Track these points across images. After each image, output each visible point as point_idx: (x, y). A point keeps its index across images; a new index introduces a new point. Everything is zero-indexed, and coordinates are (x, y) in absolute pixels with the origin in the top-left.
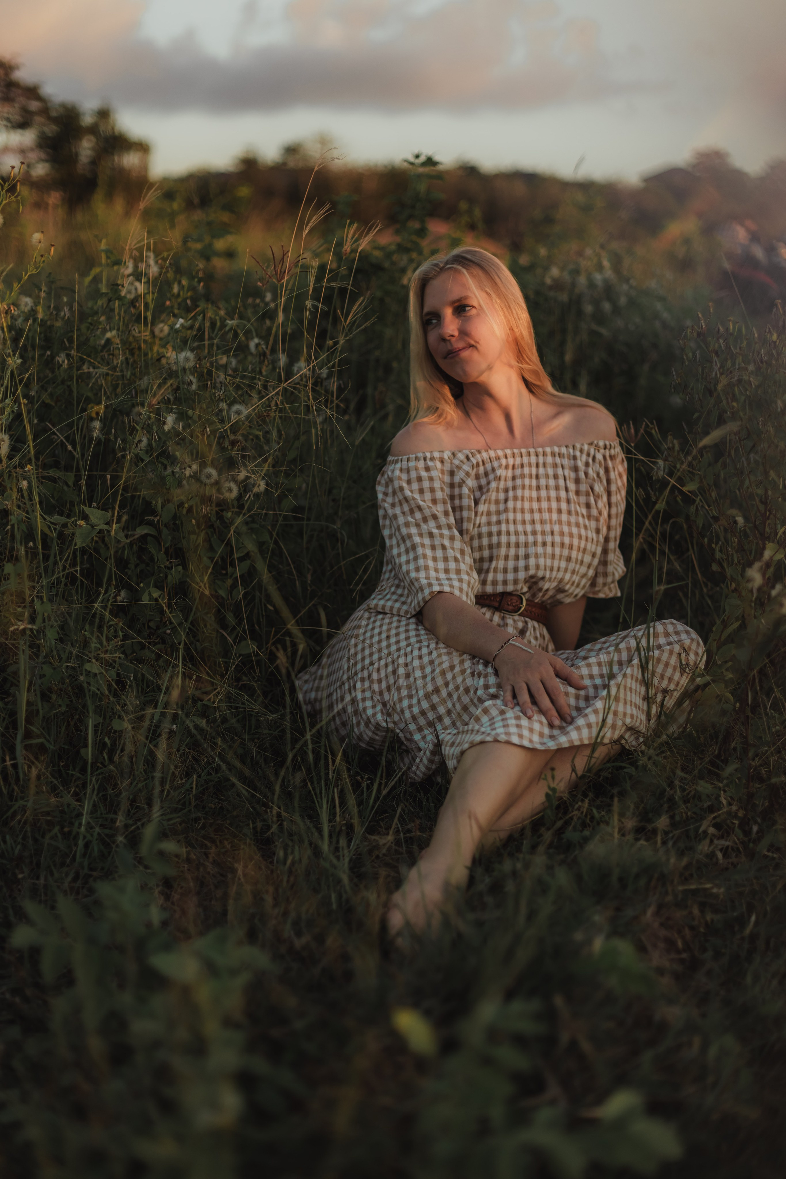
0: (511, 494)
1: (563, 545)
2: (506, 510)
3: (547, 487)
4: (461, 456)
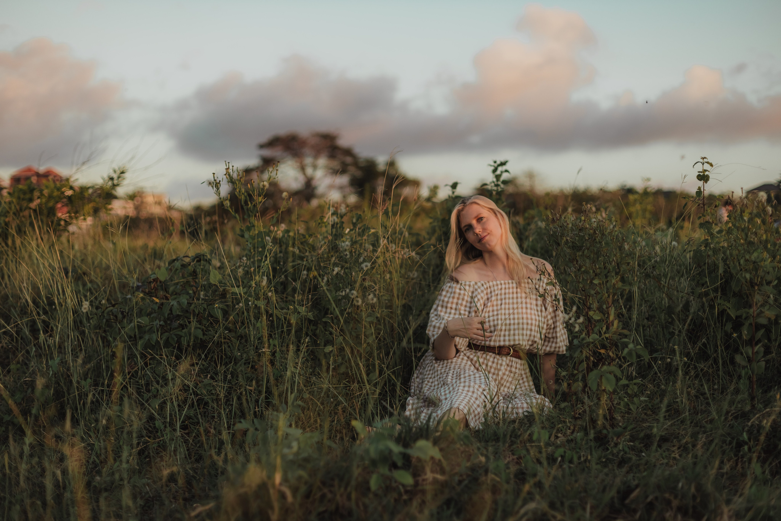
0: (503, 301)
1: (527, 324)
2: (501, 309)
3: (521, 298)
4: (479, 284)
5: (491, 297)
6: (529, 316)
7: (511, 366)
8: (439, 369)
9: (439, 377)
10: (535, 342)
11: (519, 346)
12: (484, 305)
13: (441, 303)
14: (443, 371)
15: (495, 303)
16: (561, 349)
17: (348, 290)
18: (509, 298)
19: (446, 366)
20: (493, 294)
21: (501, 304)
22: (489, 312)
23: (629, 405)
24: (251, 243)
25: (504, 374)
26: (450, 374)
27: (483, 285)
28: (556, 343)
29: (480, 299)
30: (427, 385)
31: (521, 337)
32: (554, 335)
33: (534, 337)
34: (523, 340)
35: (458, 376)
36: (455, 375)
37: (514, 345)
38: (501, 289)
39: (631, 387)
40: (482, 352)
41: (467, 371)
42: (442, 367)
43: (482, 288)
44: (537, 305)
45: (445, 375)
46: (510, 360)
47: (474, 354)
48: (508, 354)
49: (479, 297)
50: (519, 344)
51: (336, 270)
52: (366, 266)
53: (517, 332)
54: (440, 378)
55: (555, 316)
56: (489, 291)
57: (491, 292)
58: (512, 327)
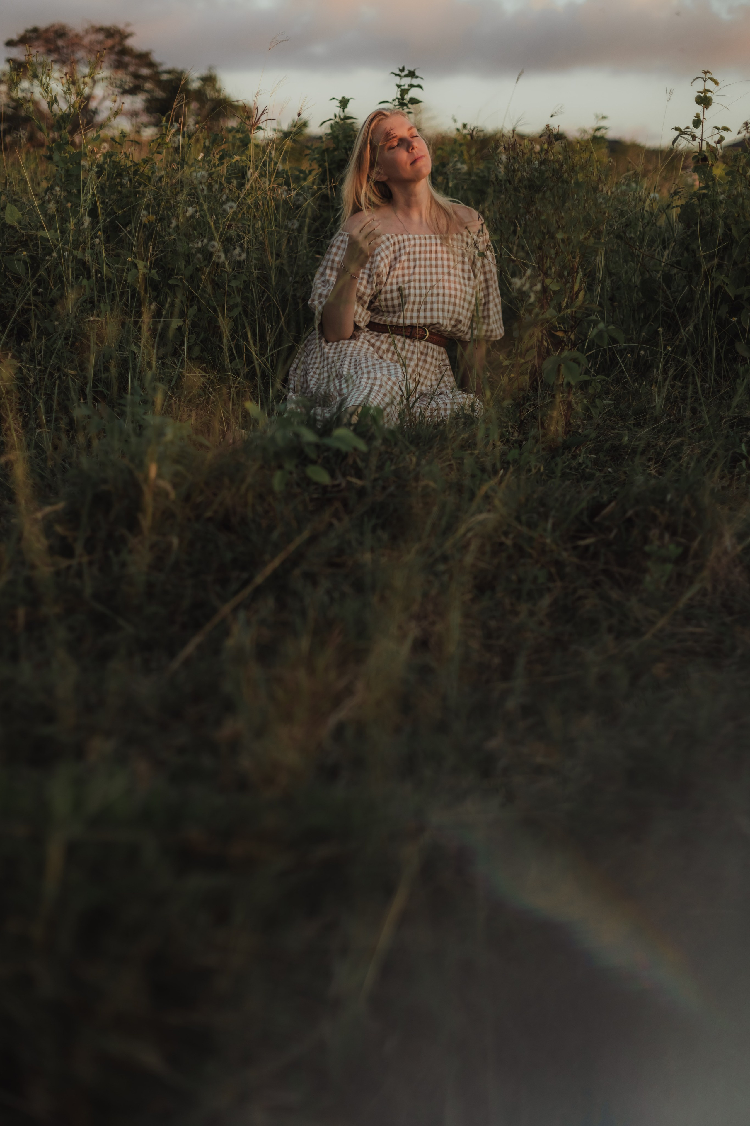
0: (418, 263)
1: (450, 295)
2: (414, 273)
3: (442, 259)
5: (400, 255)
6: (453, 285)
7: (427, 354)
8: (331, 355)
9: (329, 366)
10: (460, 321)
11: (437, 326)
12: (390, 268)
13: (330, 263)
14: (336, 358)
15: (406, 264)
16: (494, 334)
17: (205, 241)
18: (425, 259)
19: (341, 352)
20: (403, 251)
21: (415, 267)
22: (397, 277)
23: (589, 409)
24: (62, 169)
25: (417, 365)
26: (347, 363)
27: (388, 239)
28: (488, 324)
29: (385, 258)
30: (312, 377)
31: (441, 314)
32: (486, 313)
33: (459, 314)
34: (444, 318)
35: (357, 365)
36: (353, 364)
37: (432, 324)
38: (415, 245)
39: (593, 384)
40: (387, 335)
41: (370, 359)
42: (335, 353)
43: (388, 243)
44: (463, 270)
45: (339, 364)
46: (425, 346)
47: (376, 338)
48: (422, 337)
49: (383, 254)
50: (438, 323)
51: (190, 210)
52: (231, 207)
53: (435, 306)
54: (331, 368)
55: (487, 288)
56: (397, 247)
57: (400, 249)
58: (429, 299)
